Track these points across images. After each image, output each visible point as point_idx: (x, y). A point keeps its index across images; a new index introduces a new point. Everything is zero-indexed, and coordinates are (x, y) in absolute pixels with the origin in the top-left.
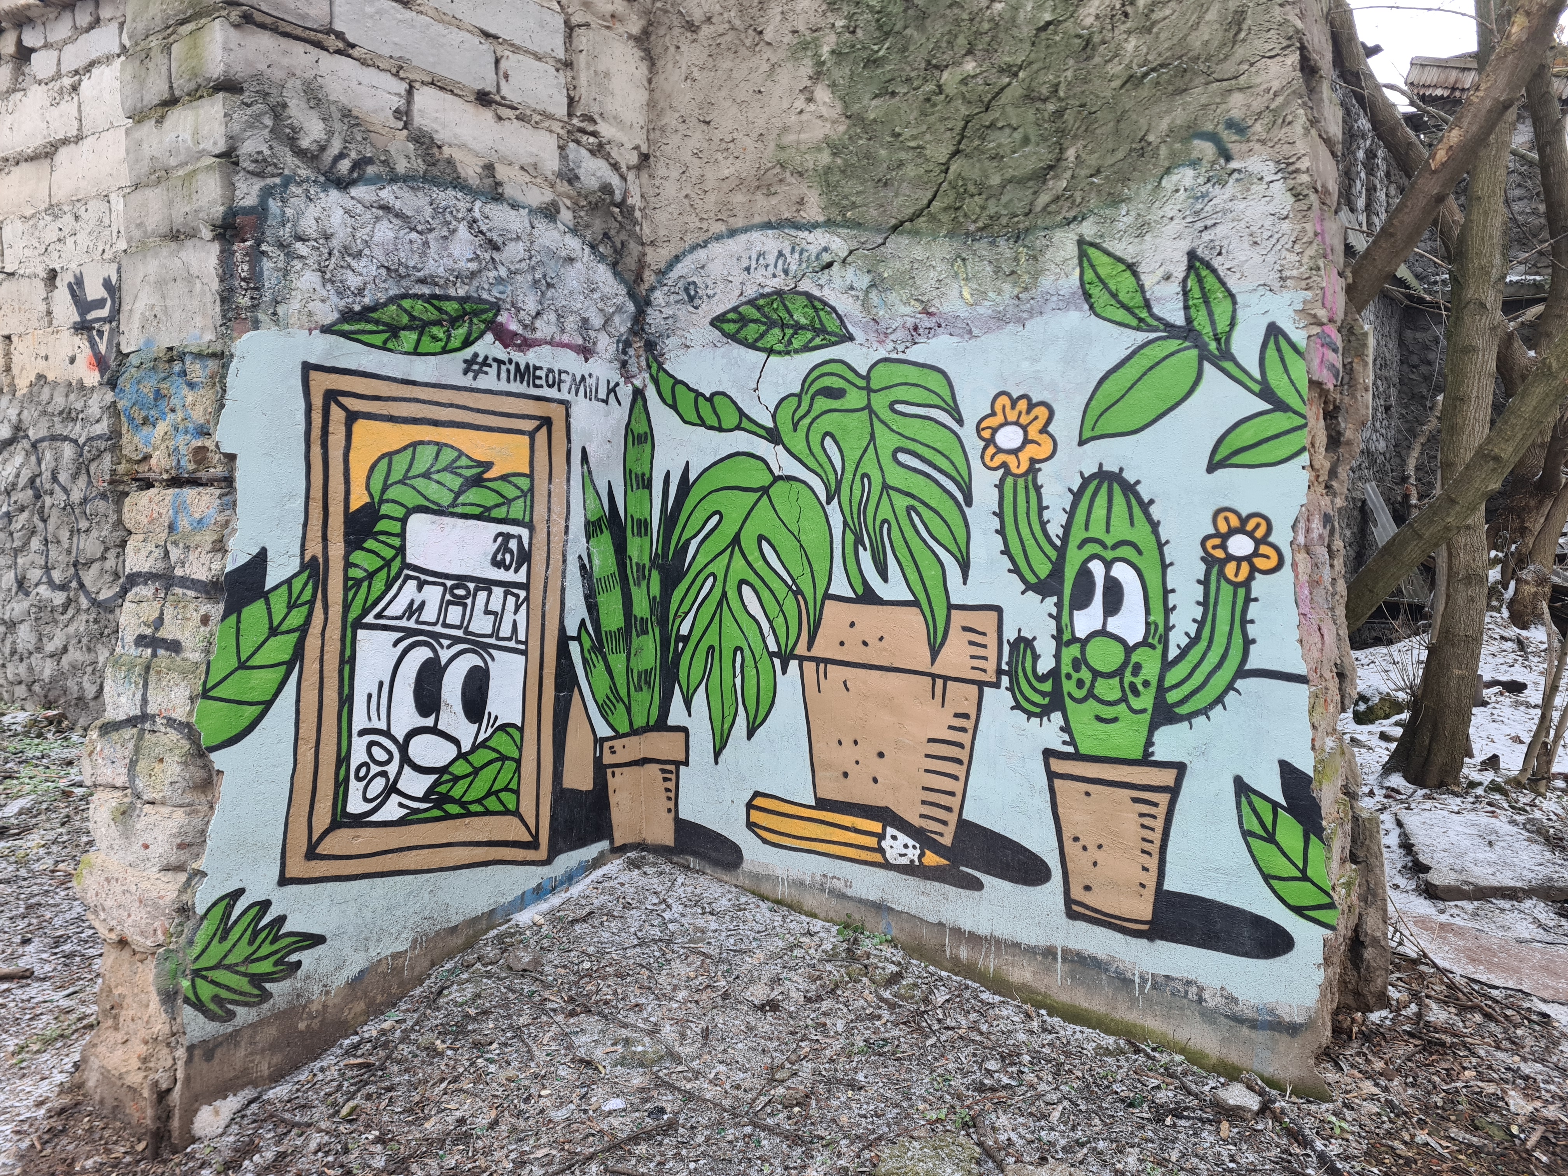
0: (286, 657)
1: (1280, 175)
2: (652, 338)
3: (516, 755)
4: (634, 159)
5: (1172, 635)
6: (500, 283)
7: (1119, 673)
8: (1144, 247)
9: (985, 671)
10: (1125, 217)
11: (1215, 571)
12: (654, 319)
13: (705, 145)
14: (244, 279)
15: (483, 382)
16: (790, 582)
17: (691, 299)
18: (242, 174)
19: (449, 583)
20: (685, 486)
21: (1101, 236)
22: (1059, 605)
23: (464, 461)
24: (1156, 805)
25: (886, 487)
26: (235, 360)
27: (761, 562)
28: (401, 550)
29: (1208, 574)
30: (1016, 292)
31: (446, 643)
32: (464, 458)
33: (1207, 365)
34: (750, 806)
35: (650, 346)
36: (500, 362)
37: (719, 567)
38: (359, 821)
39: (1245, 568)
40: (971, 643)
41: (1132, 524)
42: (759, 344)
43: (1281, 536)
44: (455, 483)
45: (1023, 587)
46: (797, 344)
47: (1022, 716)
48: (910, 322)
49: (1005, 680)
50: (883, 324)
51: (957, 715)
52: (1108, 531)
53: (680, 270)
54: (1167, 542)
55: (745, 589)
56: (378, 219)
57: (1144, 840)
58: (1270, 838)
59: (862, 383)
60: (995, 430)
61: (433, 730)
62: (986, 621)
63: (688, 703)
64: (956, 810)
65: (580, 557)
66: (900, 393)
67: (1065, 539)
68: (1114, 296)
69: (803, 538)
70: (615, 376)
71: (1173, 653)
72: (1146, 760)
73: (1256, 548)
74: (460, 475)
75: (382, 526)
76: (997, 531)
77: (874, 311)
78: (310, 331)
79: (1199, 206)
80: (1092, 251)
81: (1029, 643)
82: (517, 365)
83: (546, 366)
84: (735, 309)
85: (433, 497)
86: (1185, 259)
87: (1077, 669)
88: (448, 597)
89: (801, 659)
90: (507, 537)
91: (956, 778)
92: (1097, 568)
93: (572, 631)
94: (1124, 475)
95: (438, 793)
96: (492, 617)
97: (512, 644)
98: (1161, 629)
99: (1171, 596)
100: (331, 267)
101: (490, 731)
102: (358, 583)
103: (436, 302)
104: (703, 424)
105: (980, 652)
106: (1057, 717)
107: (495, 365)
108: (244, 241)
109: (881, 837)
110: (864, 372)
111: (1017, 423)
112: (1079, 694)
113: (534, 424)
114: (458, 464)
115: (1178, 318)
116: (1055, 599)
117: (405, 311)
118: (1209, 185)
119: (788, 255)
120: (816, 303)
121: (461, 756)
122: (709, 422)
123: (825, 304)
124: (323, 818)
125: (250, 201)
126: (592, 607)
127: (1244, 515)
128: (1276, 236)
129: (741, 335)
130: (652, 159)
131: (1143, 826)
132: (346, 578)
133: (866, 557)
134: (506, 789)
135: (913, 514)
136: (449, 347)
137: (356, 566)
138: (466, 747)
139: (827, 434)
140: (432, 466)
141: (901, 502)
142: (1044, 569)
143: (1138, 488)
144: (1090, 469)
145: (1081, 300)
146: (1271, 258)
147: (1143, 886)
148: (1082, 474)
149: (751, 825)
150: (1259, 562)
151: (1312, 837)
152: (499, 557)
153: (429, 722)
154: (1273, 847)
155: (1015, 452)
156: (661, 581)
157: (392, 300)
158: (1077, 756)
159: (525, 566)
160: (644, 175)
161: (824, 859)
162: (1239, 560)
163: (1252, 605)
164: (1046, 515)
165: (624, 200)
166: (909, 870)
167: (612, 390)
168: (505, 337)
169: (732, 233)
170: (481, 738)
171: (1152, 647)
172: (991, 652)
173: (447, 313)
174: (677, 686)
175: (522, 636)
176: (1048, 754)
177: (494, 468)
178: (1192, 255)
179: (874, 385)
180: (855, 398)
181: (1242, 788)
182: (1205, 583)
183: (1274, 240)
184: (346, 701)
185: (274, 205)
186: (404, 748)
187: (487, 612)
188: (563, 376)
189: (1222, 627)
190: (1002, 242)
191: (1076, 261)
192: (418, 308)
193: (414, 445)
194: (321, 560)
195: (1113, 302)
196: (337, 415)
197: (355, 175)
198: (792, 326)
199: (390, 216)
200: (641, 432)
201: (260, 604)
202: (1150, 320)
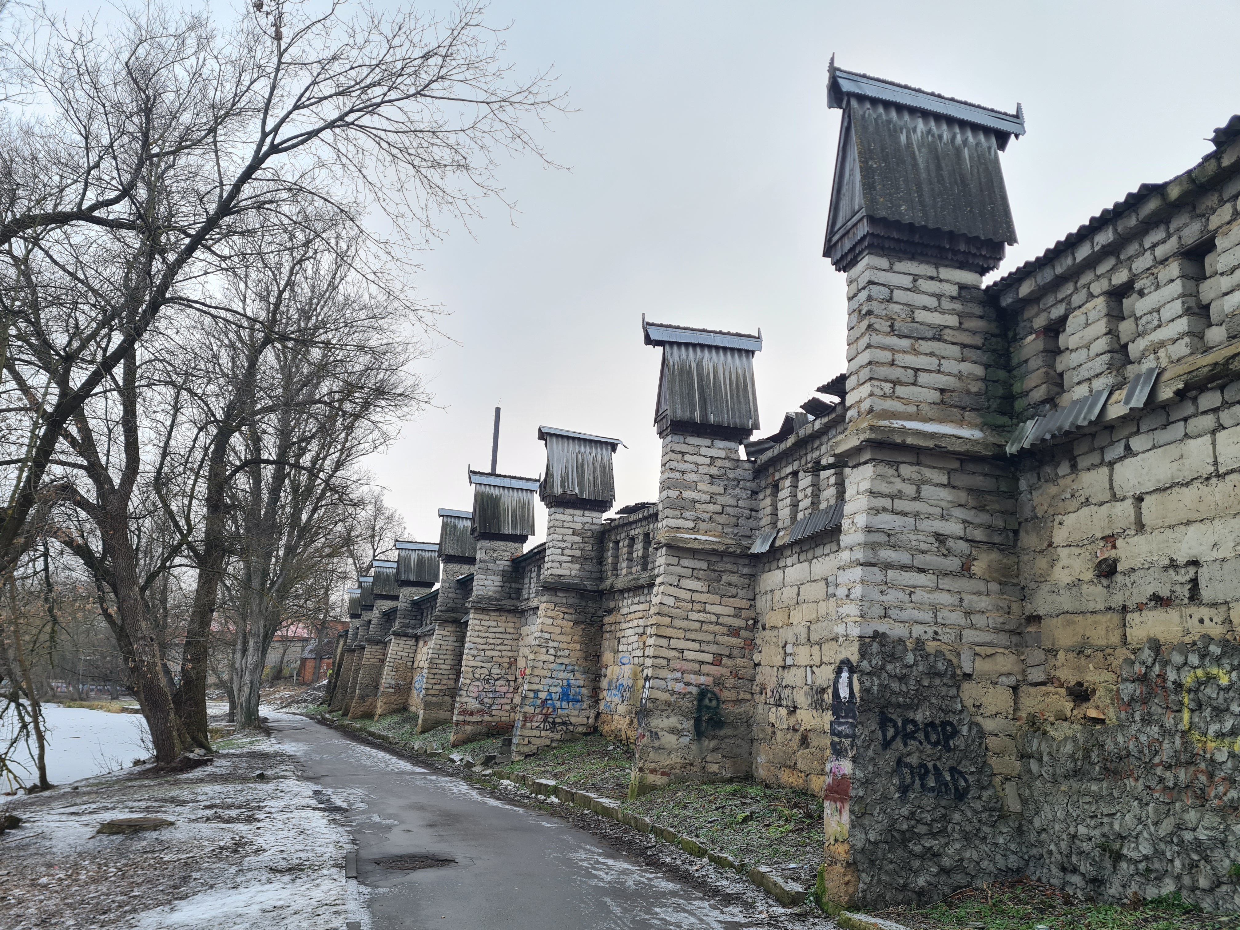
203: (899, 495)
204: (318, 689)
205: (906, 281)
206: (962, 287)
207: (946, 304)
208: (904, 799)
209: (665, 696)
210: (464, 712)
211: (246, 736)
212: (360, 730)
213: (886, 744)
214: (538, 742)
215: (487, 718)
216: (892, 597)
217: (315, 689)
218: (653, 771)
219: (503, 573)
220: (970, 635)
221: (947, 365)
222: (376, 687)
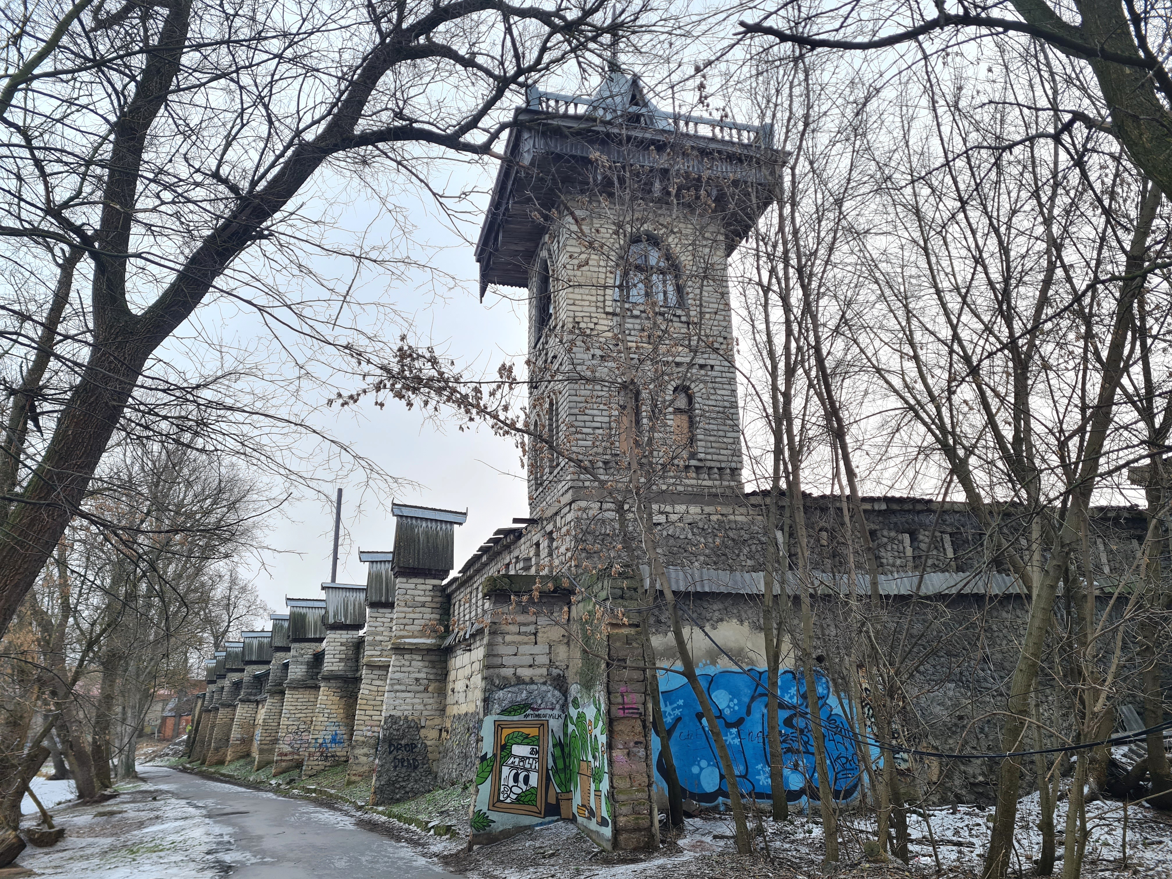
0: (490, 770)
3: (536, 793)
6: (532, 699)
15: (528, 719)
23: (524, 734)
26: (484, 721)
28: (511, 751)
31: (520, 769)
36: (532, 714)
38: (502, 802)
44: (523, 738)
56: (509, 693)
61: (517, 786)
65: (551, 752)
70: (560, 713)
75: (507, 747)
78: (496, 715)
82: (536, 714)
83: (543, 714)
85: (518, 741)
88: (520, 760)
90: (534, 748)
93: (550, 767)
95: (518, 799)
97: (535, 770)
100: (500, 703)
103: (518, 705)
113: (540, 725)
117: (512, 709)
121: (523, 792)
124: (495, 800)
125: (488, 696)
126: (555, 763)
132: (501, 757)
134: (534, 800)
136: (521, 713)
138: (525, 790)
140: (518, 735)
152: (532, 753)
157: (510, 707)
159: (538, 754)
165: (564, 676)
167: (559, 716)
168: (533, 709)
170: (528, 789)
173: (521, 707)
175: (537, 768)
177: (530, 735)
184: (500, 779)
186: (511, 789)
187: (529, 764)
188: (547, 715)
192: (515, 707)
193: (514, 732)
194: (496, 754)
196: (500, 729)
197: (505, 687)
201: (486, 761)
203: (404, 665)
204: (179, 744)
205: (413, 586)
206: (434, 586)
207: (427, 593)
208: (395, 770)
209: (362, 739)
210: (281, 754)
211: (129, 783)
212: (214, 773)
213: (390, 753)
214: (317, 768)
215: (296, 757)
216: (397, 702)
217: (176, 744)
218: (355, 775)
219: (308, 664)
220: (425, 713)
221: (425, 616)
222: (228, 741)
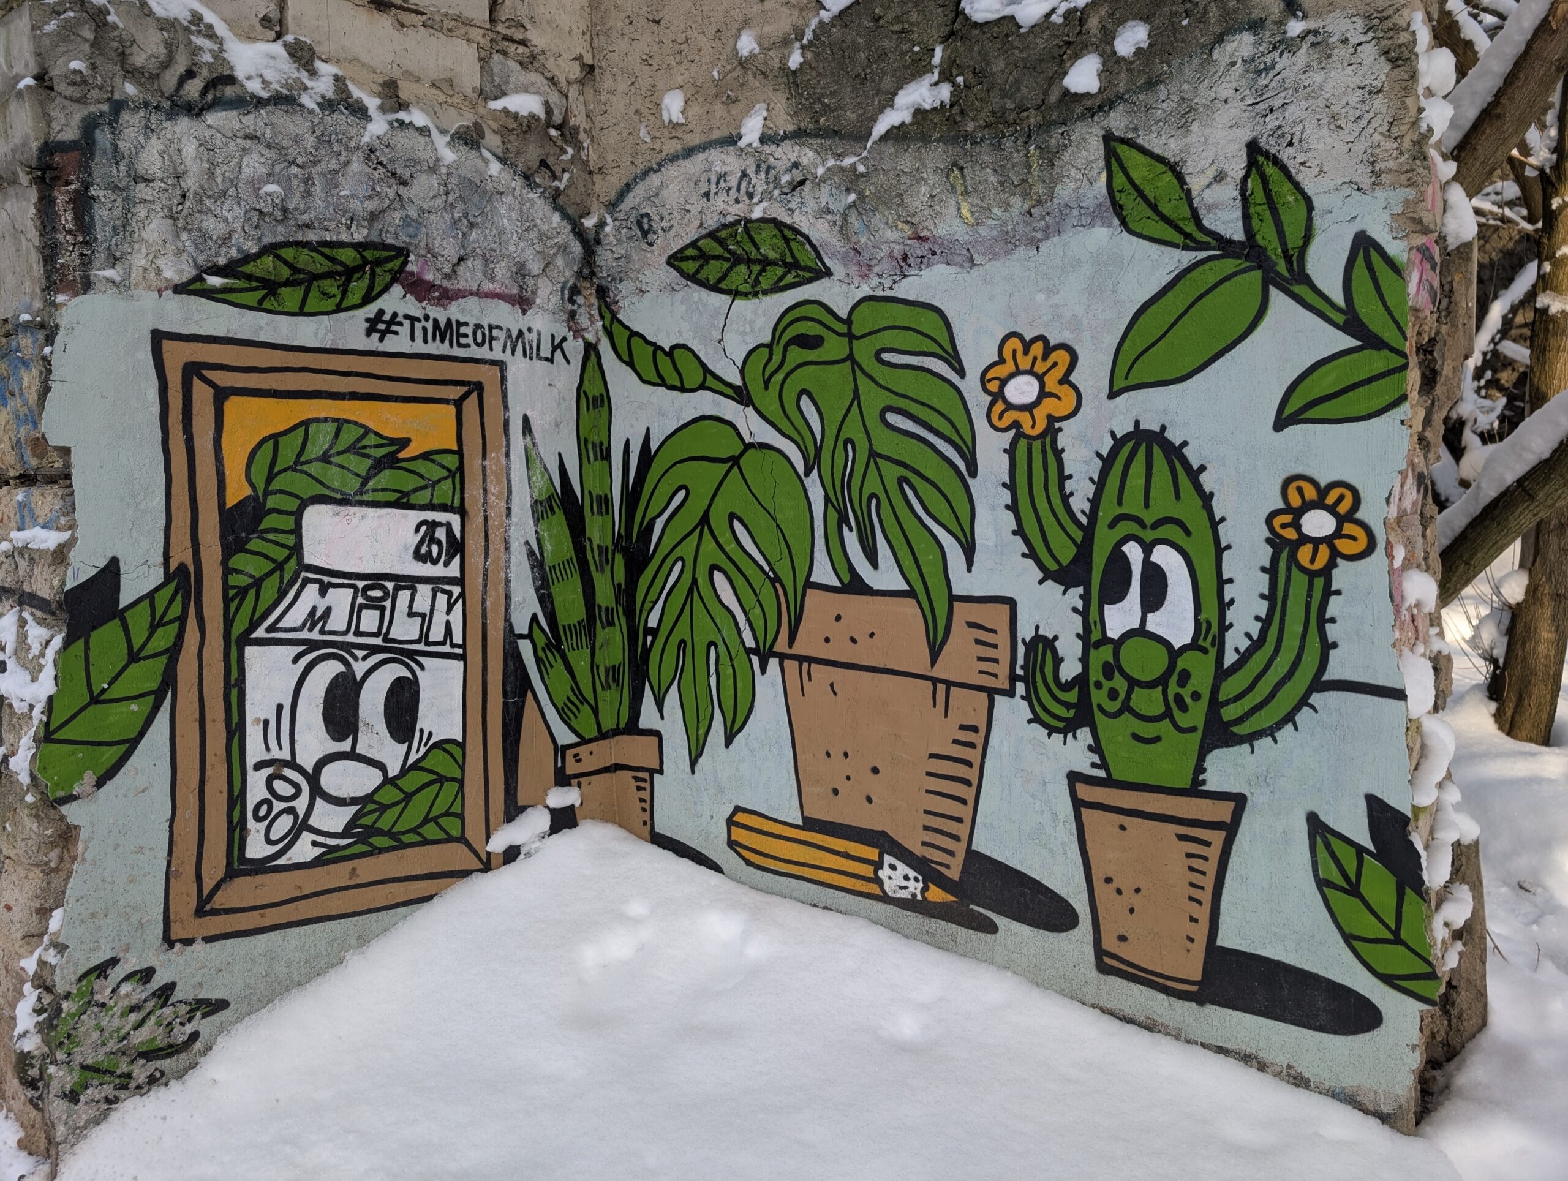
0: (154, 685)
1: (1371, 34)
2: (604, 283)
3: (457, 774)
4: (575, 71)
5: (1229, 635)
6: (409, 225)
7: (1162, 681)
8: (1189, 140)
9: (995, 676)
10: (1165, 100)
11: (1284, 556)
12: (605, 258)
13: (656, 48)
14: (69, 232)
15: (391, 344)
16: (767, 568)
17: (645, 234)
18: (59, 99)
19: (361, 584)
20: (647, 457)
21: (1135, 130)
22: (1086, 598)
23: (371, 440)
24: (1208, 844)
25: (873, 454)
26: (61, 333)
27: (734, 545)
28: (297, 549)
29: (1275, 560)
30: (1026, 207)
31: (360, 653)
32: (372, 435)
33: (1274, 293)
34: (730, 822)
35: (602, 292)
36: (413, 319)
37: (687, 550)
38: (262, 867)
39: (1324, 552)
40: (978, 642)
41: (1178, 496)
42: (723, 285)
43: (1372, 512)
44: (363, 466)
45: (1040, 575)
46: (765, 283)
47: (1041, 732)
48: (898, 250)
49: (1020, 688)
50: (866, 254)
51: (962, 727)
52: (1147, 505)
53: (631, 200)
54: (1223, 519)
55: (717, 576)
56: (245, 151)
57: (1192, 885)
58: (1353, 890)
59: (843, 328)
60: (1004, 382)
61: (352, 755)
62: (997, 616)
63: (660, 704)
64: (965, 838)
65: (527, 543)
66: (888, 339)
67: (1093, 516)
68: (1154, 207)
69: (779, 517)
70: (562, 331)
71: (1230, 658)
72: (1195, 789)
73: (1339, 527)
74: (368, 456)
75: (268, 522)
76: (1007, 507)
77: (854, 239)
78: (160, 292)
79: (1263, 82)
80: (1123, 150)
81: (1049, 643)
82: (436, 322)
83: (472, 322)
84: (693, 244)
85: (336, 485)
86: (1244, 153)
87: (1109, 676)
88: (360, 600)
89: (782, 657)
90: (433, 525)
91: (964, 802)
92: (1133, 552)
93: (522, 627)
94: (1168, 434)
95: (361, 826)
96: (419, 620)
97: (446, 649)
98: (1215, 629)
99: (1227, 587)
100: (185, 212)
101: (423, 750)
102: (243, 592)
103: (326, 251)
104: (663, 383)
105: (990, 653)
106: (1084, 735)
107: (407, 323)
108: (68, 183)
109: (879, 865)
110: (843, 314)
111: (1030, 372)
112: (1113, 706)
113: (461, 390)
114: (364, 443)
115: (1236, 233)
116: (1080, 590)
117: (286, 263)
118: (1276, 54)
119: (752, 175)
120: (787, 232)
121: (387, 781)
122: (669, 382)
123: (797, 232)
124: (214, 867)
125: (70, 134)
126: (545, 599)
127: (1323, 484)
128: (1367, 117)
129: (702, 276)
130: (597, 70)
131: (1191, 869)
132: (226, 587)
133: (851, 540)
134: (447, 814)
135: (906, 488)
136: (345, 304)
137: (238, 572)
138: (393, 770)
139: (804, 392)
140: (331, 447)
141: (892, 473)
142: (1066, 553)
143: (1185, 451)
144: (1123, 427)
145: (1110, 213)
146: (1360, 147)
147: (1191, 940)
148: (1113, 434)
149: (732, 844)
150: (1342, 545)
151: (1408, 891)
152: (424, 550)
153: (346, 746)
154: (1357, 901)
155: (1029, 408)
156: (626, 566)
157: (265, 250)
158: (1109, 782)
159: (458, 557)
160: (589, 91)
161: (814, 887)
162: (1316, 542)
163: (1333, 599)
164: (1069, 486)
165: (565, 122)
166: (909, 905)
167: (558, 346)
168: (419, 288)
169: (689, 152)
170: (412, 759)
171: (1205, 651)
172: (1003, 654)
173: (341, 263)
174: (647, 684)
175: (458, 638)
176: (1074, 778)
177: (412, 445)
178: (1253, 148)
179: (857, 330)
180: (835, 347)
181: (1316, 826)
182: (1271, 571)
183: (1363, 123)
184: (236, 730)
185: (103, 137)
186: (314, 778)
187: (411, 614)
188: (495, 332)
189: (1294, 627)
190: (1008, 144)
191: (1102, 163)
192: (304, 259)
193: (306, 423)
194: (191, 568)
195: (1150, 213)
196: (202, 394)
197: (210, 97)
198: (759, 262)
199: (261, 147)
200: (597, 394)
201: (114, 626)
202: (1200, 236)
